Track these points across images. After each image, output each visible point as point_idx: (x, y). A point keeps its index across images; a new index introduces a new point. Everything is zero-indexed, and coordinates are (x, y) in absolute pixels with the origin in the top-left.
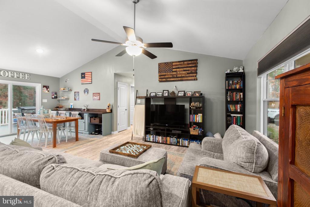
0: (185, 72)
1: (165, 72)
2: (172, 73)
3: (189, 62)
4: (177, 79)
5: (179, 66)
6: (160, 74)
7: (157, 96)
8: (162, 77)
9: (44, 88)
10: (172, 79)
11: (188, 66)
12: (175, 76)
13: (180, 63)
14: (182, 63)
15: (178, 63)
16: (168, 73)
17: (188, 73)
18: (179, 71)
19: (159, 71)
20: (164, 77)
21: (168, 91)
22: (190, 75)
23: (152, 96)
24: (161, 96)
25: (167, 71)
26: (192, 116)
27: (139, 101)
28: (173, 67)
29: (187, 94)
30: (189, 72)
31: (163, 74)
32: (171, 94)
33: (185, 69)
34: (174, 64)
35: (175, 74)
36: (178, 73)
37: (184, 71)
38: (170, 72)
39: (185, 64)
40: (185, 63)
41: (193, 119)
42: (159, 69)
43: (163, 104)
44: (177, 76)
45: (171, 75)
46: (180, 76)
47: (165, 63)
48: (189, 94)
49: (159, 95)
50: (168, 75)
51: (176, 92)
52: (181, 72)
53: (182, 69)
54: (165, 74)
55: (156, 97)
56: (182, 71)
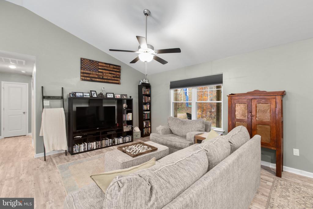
0: (111, 75)
1: (90, 71)
2: (98, 74)
3: (115, 67)
4: (103, 80)
5: (105, 68)
6: (82, 71)
7: (84, 96)
8: (86, 75)
10: (98, 80)
11: (114, 70)
12: (101, 77)
13: (106, 65)
14: (108, 65)
15: (104, 65)
16: (94, 73)
17: (114, 77)
18: (105, 73)
19: (81, 68)
20: (88, 75)
22: (115, 79)
24: (89, 97)
25: (91, 69)
28: (99, 67)
29: (116, 96)
31: (87, 72)
32: (99, 95)
33: (111, 72)
34: (100, 64)
35: (101, 75)
36: (104, 74)
37: (110, 74)
38: (96, 72)
39: (111, 68)
40: (111, 66)
42: (81, 65)
43: (87, 106)
44: (103, 77)
45: (97, 75)
46: (106, 78)
47: (90, 60)
48: (118, 96)
49: (86, 95)
50: (93, 74)
52: (107, 74)
53: (108, 72)
54: (89, 72)
55: (82, 99)
56: (108, 73)
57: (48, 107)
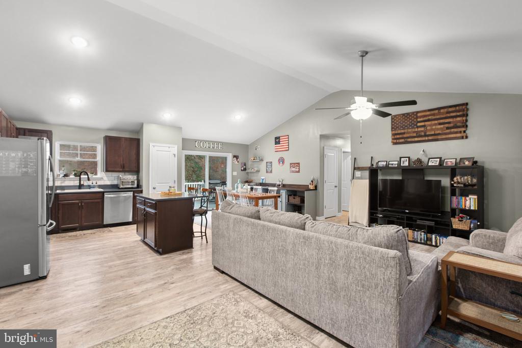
0: (442, 126)
1: (404, 129)
2: (416, 130)
3: (450, 110)
4: (427, 138)
5: (430, 117)
6: (394, 132)
7: (390, 166)
8: (398, 136)
9: (235, 158)
10: (416, 139)
11: (448, 115)
12: (423, 134)
13: (432, 112)
14: (437, 111)
15: (428, 113)
16: (410, 130)
17: (448, 128)
18: (430, 125)
19: (392, 128)
20: (401, 136)
21: (409, 158)
22: (452, 130)
23: (381, 166)
24: (396, 166)
25: (406, 126)
26: (457, 198)
27: (358, 174)
28: (419, 120)
29: (446, 162)
30: (451, 125)
31: (399, 132)
32: (414, 162)
33: (441, 121)
34: (419, 115)
35: (422, 131)
36: (428, 128)
37: (440, 124)
38: (413, 128)
39: (443, 114)
40: (442, 111)
41: (459, 203)
42: (392, 125)
43: (400, 178)
44: (425, 133)
45: (414, 132)
46: (433, 133)
47: (403, 115)
48: (450, 162)
49: (393, 164)
50: (408, 133)
51: (425, 159)
52: (434, 127)
53: (436, 122)
54: (403, 131)
55: (387, 168)
56: (435, 124)
57: (358, 178)
